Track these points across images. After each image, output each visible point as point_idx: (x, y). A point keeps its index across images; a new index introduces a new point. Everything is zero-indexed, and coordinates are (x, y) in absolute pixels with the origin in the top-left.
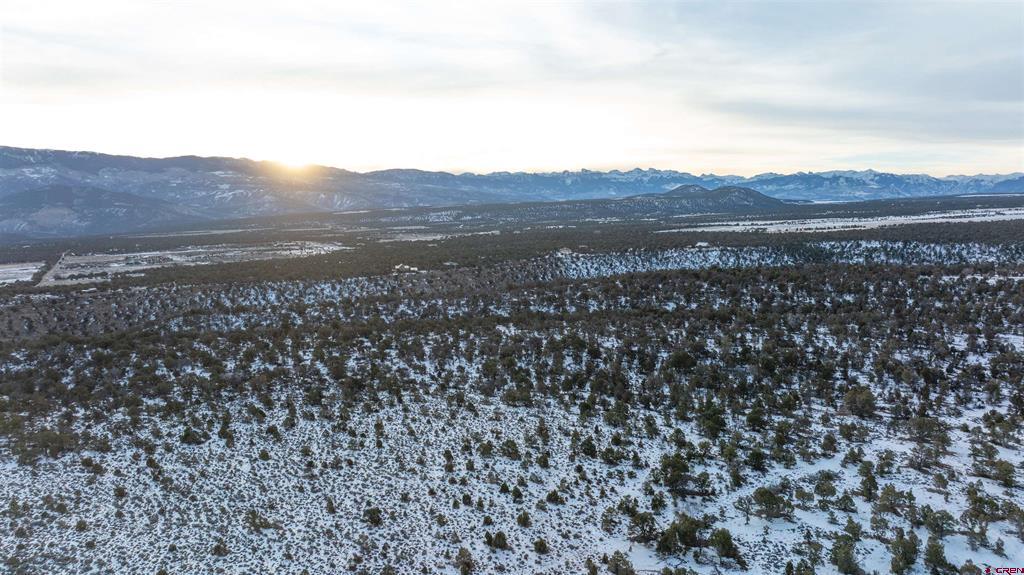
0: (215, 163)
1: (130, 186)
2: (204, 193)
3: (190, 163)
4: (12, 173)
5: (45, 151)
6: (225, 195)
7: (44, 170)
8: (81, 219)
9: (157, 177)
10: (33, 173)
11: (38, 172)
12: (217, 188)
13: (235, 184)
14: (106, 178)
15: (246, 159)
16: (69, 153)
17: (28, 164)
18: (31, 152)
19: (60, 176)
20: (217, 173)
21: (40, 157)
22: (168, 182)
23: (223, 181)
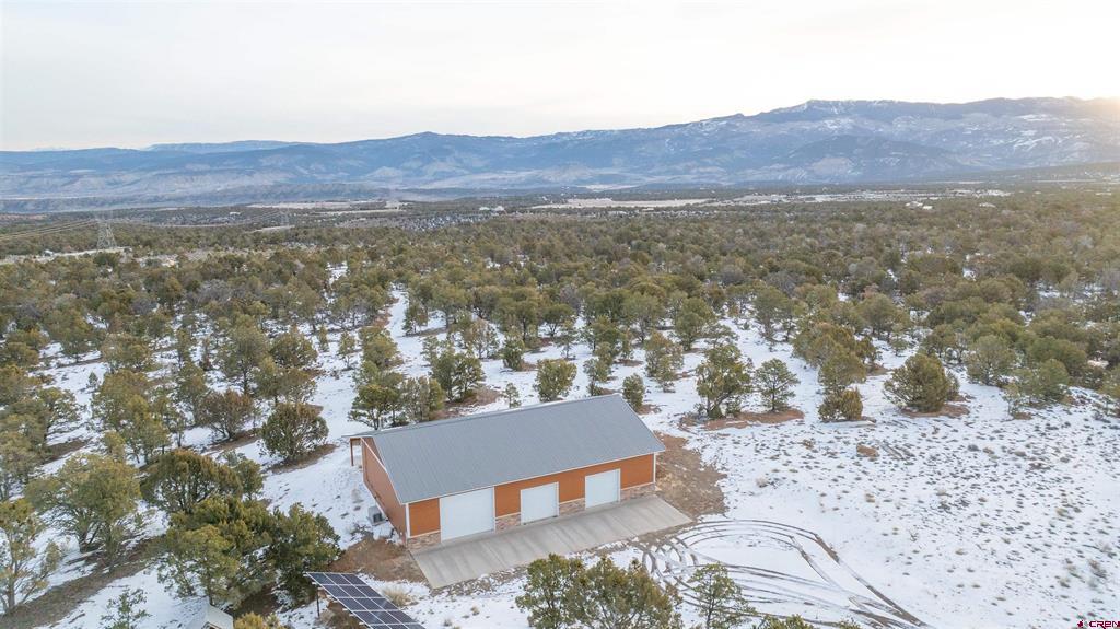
0: (1028, 105)
1: (921, 135)
2: (1001, 141)
3: (996, 107)
4: (815, 126)
5: (848, 102)
6: (1026, 143)
7: (843, 121)
8: (855, 169)
9: (952, 125)
10: (834, 124)
11: (838, 123)
12: (1019, 135)
13: (1042, 129)
14: (899, 127)
15: (1071, 98)
16: (870, 102)
17: (832, 116)
18: (836, 104)
19: (854, 126)
20: (1025, 117)
21: (843, 109)
22: (962, 129)
23: (1030, 126)
